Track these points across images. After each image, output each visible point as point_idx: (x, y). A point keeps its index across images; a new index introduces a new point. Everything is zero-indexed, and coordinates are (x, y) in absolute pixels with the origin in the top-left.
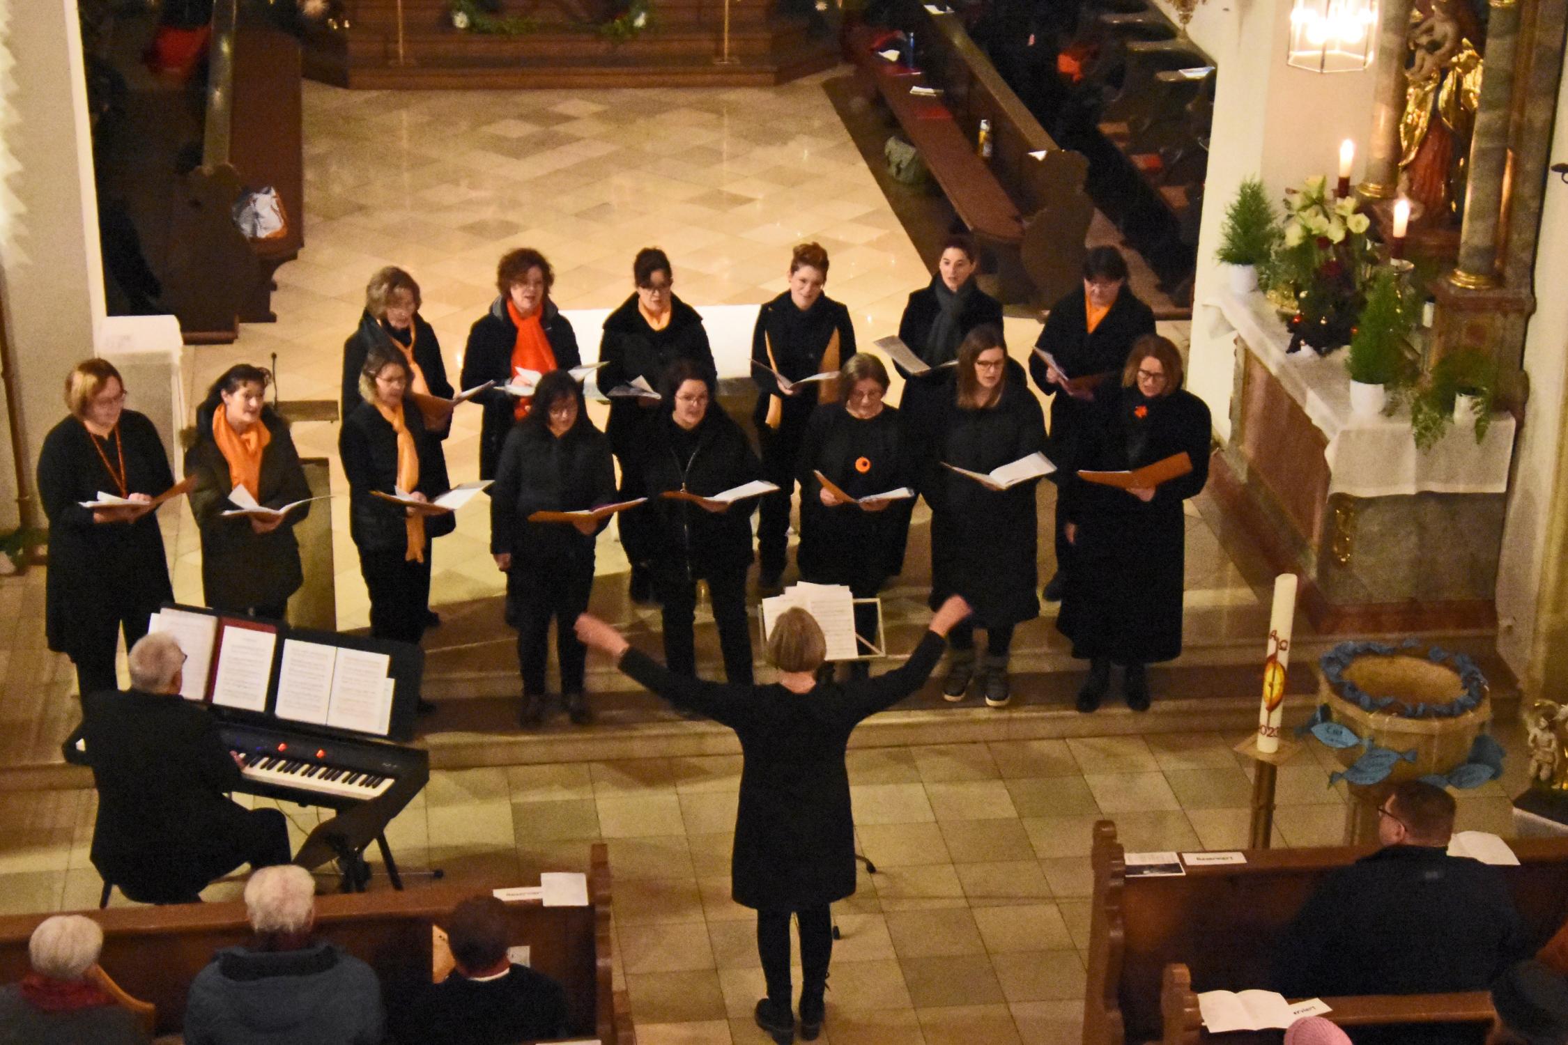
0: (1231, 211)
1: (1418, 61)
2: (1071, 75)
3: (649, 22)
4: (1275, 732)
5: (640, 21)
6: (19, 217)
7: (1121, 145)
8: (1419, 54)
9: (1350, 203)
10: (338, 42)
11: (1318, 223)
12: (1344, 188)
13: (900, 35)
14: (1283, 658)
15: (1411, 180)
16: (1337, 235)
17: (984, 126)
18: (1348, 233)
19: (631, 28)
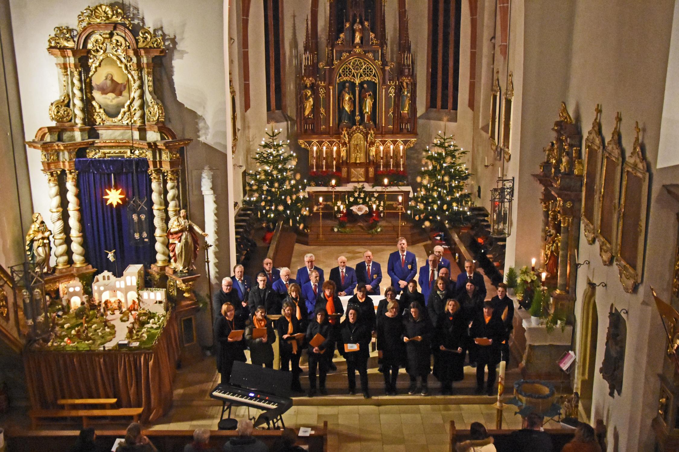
1: (547, 239)
2: (481, 243)
3: (381, 231)
5: (379, 230)
6: (217, 272)
7: (491, 260)
8: (548, 237)
9: (533, 273)
10: (306, 235)
11: (525, 278)
12: (533, 269)
13: (441, 233)
14: (503, 382)
15: (547, 268)
16: (529, 281)
17: (457, 255)
18: (532, 280)
19: (376, 231)
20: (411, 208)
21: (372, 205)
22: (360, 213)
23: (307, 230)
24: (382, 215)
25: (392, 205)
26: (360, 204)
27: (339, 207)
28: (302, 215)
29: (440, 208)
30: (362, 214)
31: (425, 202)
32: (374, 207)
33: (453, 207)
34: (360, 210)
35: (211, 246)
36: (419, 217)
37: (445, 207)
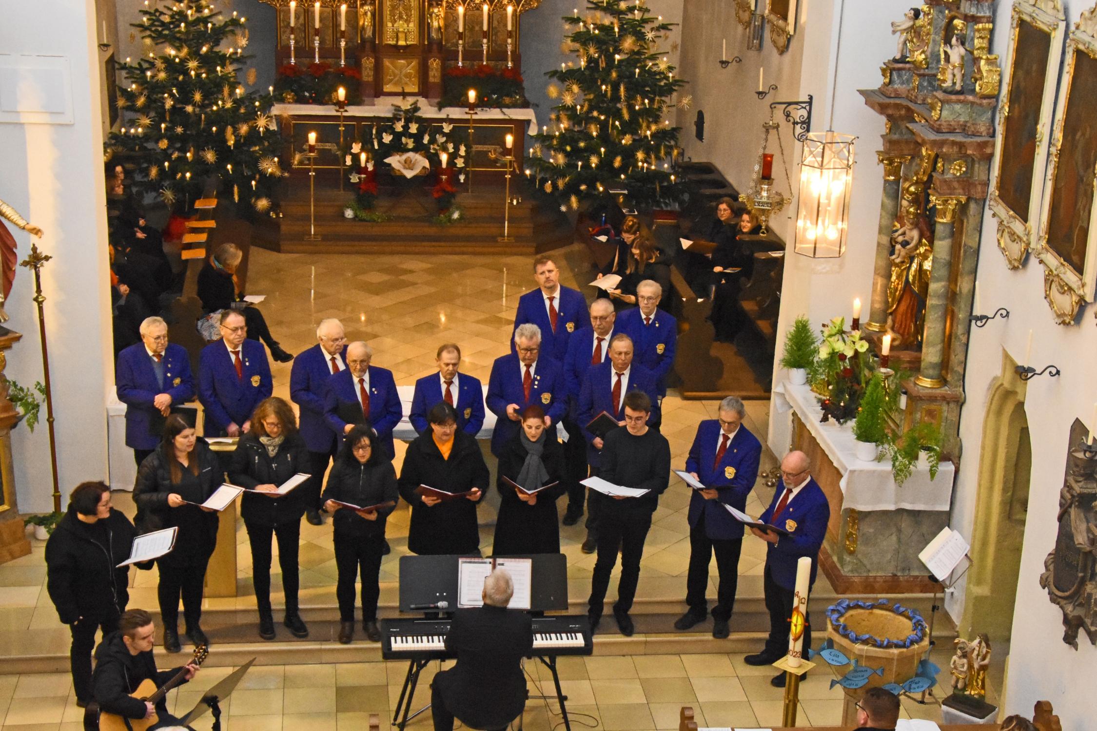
0: (790, 336)
1: (897, 252)
3: (461, 218)
4: (798, 655)
5: (456, 215)
8: (898, 247)
9: (857, 334)
10: (275, 225)
11: (840, 347)
12: (856, 324)
14: (803, 609)
15: (894, 321)
16: (849, 353)
18: (856, 352)
19: (450, 220)
20: (535, 162)
21: (437, 155)
22: (409, 174)
23: (278, 215)
24: (462, 178)
25: (486, 153)
26: (408, 150)
27: (356, 158)
28: (263, 174)
29: (607, 163)
30: (415, 177)
31: (568, 148)
32: (444, 157)
33: (637, 161)
34: (409, 164)
35: (47, 258)
36: (555, 186)
37: (617, 162)
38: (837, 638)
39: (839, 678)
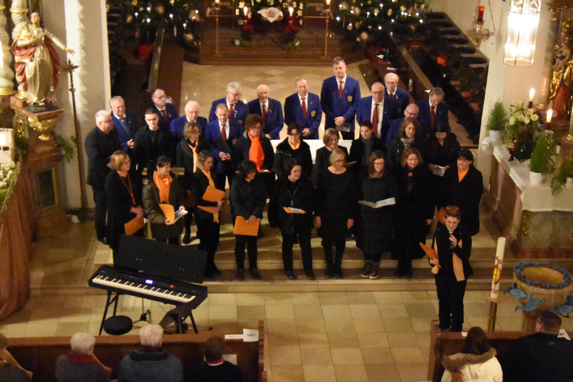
0: (491, 112)
1: (557, 62)
2: (442, 65)
3: (300, 45)
4: (497, 292)
5: (297, 44)
6: (85, 105)
7: (457, 89)
8: (557, 60)
9: (532, 111)
10: (196, 49)
11: (521, 117)
12: (531, 105)
13: (384, 50)
14: (500, 266)
15: (554, 104)
16: (527, 121)
17: (411, 81)
18: (531, 121)
19: (294, 45)
20: (343, 13)
21: (287, 8)
22: (271, 20)
23: (198, 43)
24: (301, 22)
25: (314, 8)
26: (271, 6)
27: (241, 11)
28: (190, 20)
29: (383, 13)
30: (275, 22)
31: (362, 5)
32: (291, 10)
33: (401, 11)
34: (271, 14)
35: (76, 67)
36: (354, 26)
37: (390, 12)
38: (519, 282)
39: (520, 305)
